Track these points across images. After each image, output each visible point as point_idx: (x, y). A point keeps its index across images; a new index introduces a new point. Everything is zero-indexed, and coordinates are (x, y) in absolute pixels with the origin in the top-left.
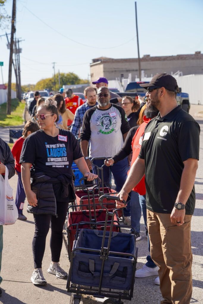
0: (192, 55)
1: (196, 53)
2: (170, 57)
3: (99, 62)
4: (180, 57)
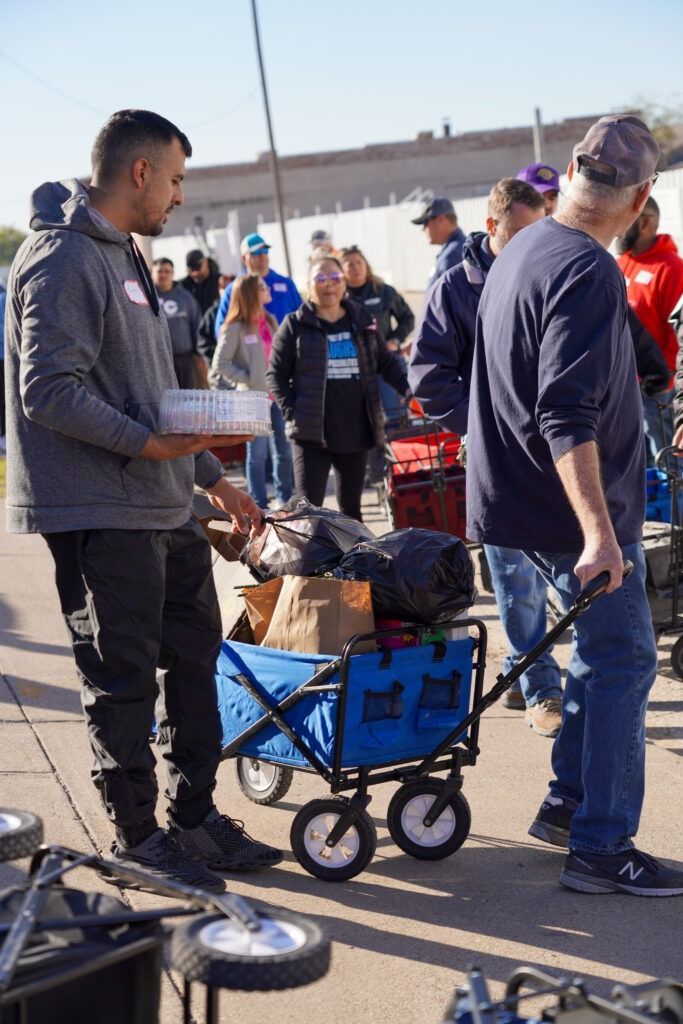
1: (420, 136)
4: (375, 153)
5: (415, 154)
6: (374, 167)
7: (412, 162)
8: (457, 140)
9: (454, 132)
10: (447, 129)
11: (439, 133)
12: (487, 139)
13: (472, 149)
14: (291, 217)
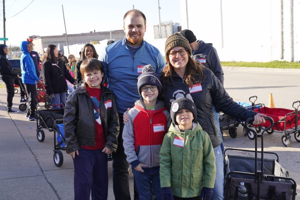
0: (89, 33)
1: (90, 32)
2: (77, 34)
3: (39, 38)
4: (83, 35)
5: (90, 35)
6: (83, 37)
7: (89, 36)
8: (96, 33)
9: (96, 32)
10: (95, 31)
11: (93, 32)
12: (102, 33)
13: (99, 35)
14: (70, 45)
